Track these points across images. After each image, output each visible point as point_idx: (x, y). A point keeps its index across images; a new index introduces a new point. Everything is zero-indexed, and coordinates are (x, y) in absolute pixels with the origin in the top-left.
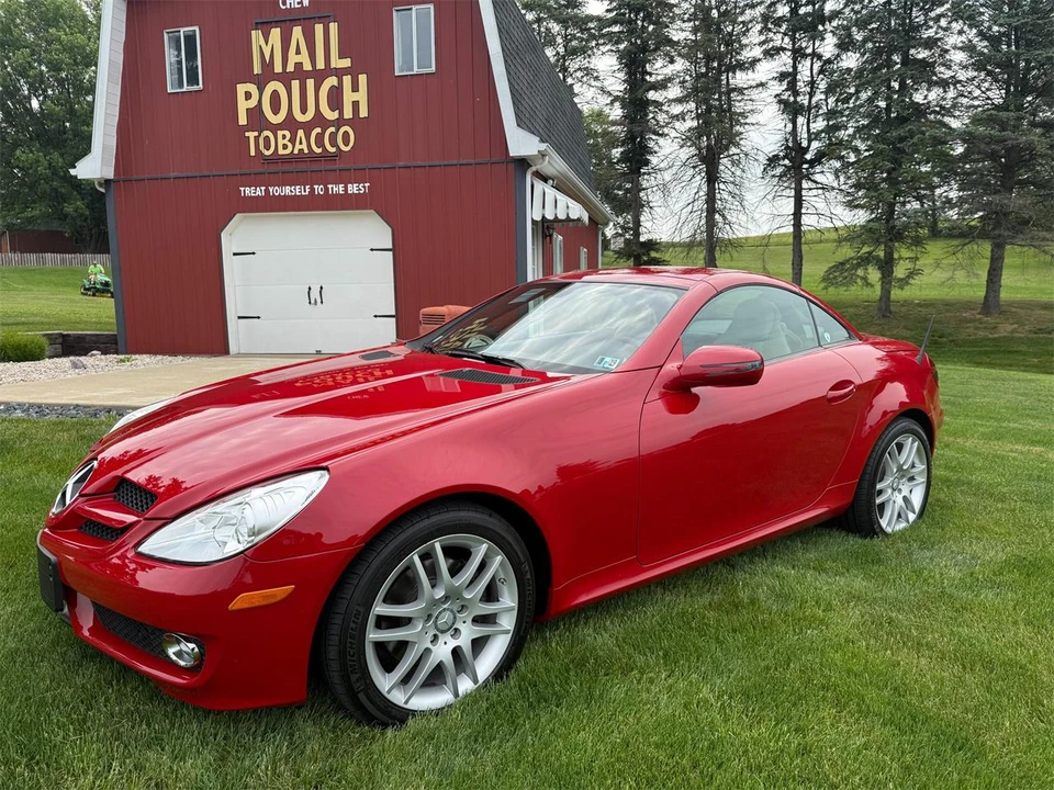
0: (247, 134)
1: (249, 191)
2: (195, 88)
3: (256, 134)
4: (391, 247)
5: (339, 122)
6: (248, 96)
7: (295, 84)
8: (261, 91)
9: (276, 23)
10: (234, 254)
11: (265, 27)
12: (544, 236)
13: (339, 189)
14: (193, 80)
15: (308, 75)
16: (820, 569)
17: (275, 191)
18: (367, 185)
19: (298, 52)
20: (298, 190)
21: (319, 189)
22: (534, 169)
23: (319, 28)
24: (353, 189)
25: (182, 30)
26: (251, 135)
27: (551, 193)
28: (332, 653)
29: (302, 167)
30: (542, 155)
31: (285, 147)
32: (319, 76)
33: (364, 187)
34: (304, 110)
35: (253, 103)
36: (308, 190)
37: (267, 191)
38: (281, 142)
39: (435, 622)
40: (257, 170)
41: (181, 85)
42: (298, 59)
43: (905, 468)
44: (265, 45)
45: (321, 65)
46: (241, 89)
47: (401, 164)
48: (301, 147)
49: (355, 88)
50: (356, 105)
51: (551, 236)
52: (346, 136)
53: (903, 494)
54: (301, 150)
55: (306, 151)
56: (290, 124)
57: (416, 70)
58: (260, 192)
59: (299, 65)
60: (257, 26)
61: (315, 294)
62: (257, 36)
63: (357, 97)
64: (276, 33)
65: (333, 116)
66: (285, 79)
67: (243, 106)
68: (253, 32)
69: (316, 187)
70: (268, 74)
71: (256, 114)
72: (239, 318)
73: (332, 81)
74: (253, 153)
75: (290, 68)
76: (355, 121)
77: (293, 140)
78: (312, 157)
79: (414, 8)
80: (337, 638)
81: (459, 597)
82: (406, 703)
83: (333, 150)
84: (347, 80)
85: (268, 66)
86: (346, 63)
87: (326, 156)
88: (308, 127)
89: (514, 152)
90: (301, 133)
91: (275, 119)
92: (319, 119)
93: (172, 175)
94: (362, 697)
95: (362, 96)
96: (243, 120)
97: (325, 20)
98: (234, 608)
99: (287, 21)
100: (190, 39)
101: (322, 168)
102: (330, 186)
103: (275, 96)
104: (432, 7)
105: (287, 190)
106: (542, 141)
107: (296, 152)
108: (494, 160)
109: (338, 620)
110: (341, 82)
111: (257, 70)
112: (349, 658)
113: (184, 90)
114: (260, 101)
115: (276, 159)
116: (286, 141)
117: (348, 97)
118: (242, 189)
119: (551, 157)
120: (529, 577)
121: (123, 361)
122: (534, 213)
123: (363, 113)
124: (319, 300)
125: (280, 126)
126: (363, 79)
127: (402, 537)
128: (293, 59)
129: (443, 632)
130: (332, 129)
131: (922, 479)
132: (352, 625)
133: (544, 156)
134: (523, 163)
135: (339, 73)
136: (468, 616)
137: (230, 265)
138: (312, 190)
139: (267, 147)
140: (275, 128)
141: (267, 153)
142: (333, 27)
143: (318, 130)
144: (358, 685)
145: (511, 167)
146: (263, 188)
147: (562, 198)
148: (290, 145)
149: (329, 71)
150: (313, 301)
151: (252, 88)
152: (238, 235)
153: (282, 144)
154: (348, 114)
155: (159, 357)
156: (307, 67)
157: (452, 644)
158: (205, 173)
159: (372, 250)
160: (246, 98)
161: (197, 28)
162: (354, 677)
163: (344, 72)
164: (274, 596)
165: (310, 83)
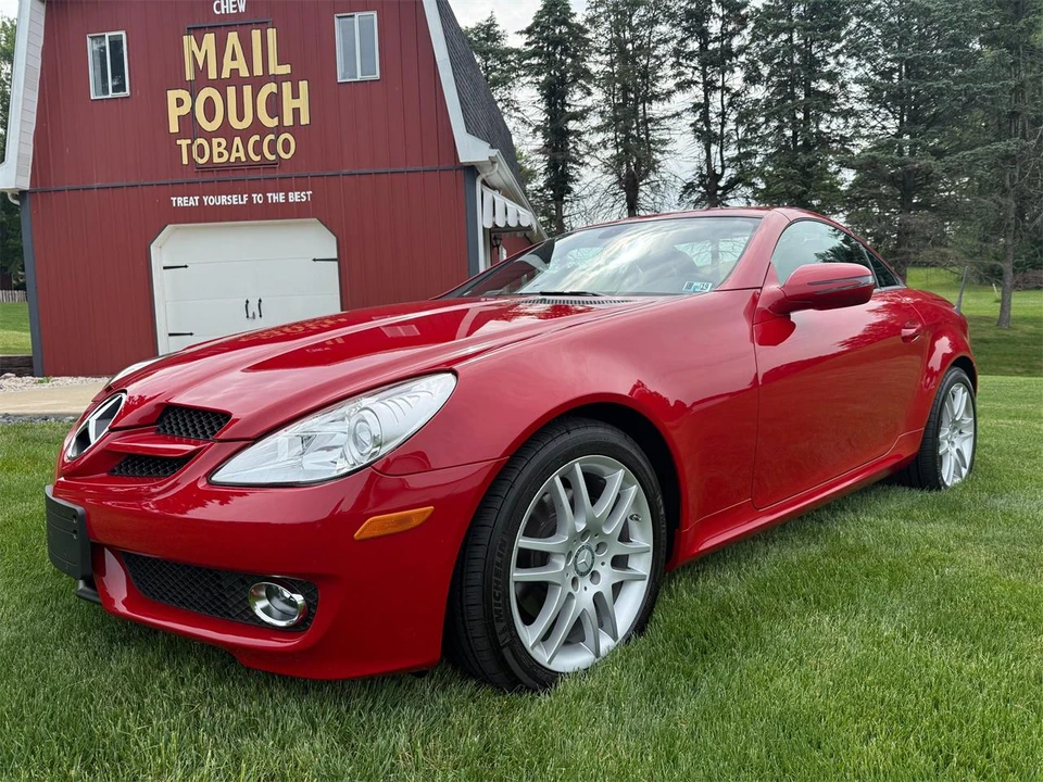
0: (179, 142)
1: (181, 201)
2: (121, 94)
3: (189, 141)
4: (336, 257)
5: (279, 130)
6: (180, 102)
7: (231, 91)
8: (194, 98)
9: (211, 29)
10: (165, 268)
11: (198, 32)
12: (492, 247)
13: (280, 198)
14: (119, 87)
15: (246, 81)
16: (907, 517)
17: (210, 200)
18: (309, 193)
19: (234, 58)
20: (234, 200)
21: (257, 198)
22: (483, 176)
23: (256, 34)
24: (294, 197)
25: (107, 35)
26: (184, 143)
27: (501, 200)
28: (474, 595)
29: (239, 175)
30: (493, 161)
31: (220, 155)
32: (257, 83)
33: (306, 195)
34: (241, 117)
35: (185, 110)
36: (245, 199)
37: (201, 201)
38: (216, 150)
39: (575, 562)
40: (189, 180)
41: (105, 91)
42: (234, 65)
43: (957, 419)
44: (198, 50)
45: (258, 71)
46: (172, 95)
47: (346, 171)
48: (237, 155)
49: (296, 95)
50: (296, 112)
51: (498, 246)
52: (286, 144)
53: (957, 446)
54: (238, 159)
55: (243, 159)
56: (226, 131)
57: (359, 77)
58: (193, 201)
59: (235, 72)
60: (190, 31)
61: (253, 308)
62: (189, 42)
63: (298, 104)
64: (209, 39)
65: (273, 123)
66: (221, 85)
67: (174, 113)
68: (185, 38)
69: (254, 196)
70: (201, 79)
71: (188, 121)
72: (170, 335)
73: (271, 88)
74: (185, 162)
75: (226, 74)
76: (296, 129)
77: (229, 148)
78: (250, 166)
79: (357, 15)
80: (479, 576)
81: (599, 532)
82: (550, 662)
83: (273, 158)
84: (287, 87)
85: (201, 72)
86: (286, 69)
87: (265, 164)
88: (245, 135)
89: (464, 158)
90: (237, 141)
91: (211, 127)
92: (257, 126)
93: (96, 185)
94: (507, 653)
95: (303, 103)
96: (174, 127)
97: (263, 26)
98: (364, 536)
99: (221, 27)
100: (116, 45)
101: (261, 176)
102: (269, 195)
103: (209, 103)
104: (375, 14)
105: (223, 200)
106: (492, 147)
107: (232, 160)
108: (442, 167)
109: (480, 552)
110: (280, 88)
111: (189, 75)
112: (493, 600)
113: (110, 96)
114: (193, 108)
115: (210, 167)
116: (221, 149)
117: (288, 103)
118: (174, 199)
119: (500, 165)
120: (662, 512)
121: (41, 382)
122: (485, 221)
123: (305, 119)
124: (257, 314)
125: (216, 134)
126: (303, 86)
127: (544, 454)
128: (228, 65)
129: (583, 575)
130: (271, 137)
131: (969, 432)
132: (498, 559)
133: (493, 163)
134: (472, 170)
135: (278, 79)
136: (606, 557)
137: (160, 279)
138: (250, 198)
139: (201, 155)
140: (209, 136)
141: (201, 161)
142: (272, 33)
143: (257, 137)
144: (503, 636)
145: (460, 173)
146: (197, 198)
147: (512, 206)
148: (226, 153)
149: (267, 77)
150: (251, 315)
151: (185, 95)
152: (167, 249)
153: (218, 152)
154: (288, 121)
155: (80, 378)
156: (244, 73)
157: (593, 589)
158: (133, 183)
159: (315, 260)
160: (177, 104)
161: (123, 33)
162: (499, 627)
163: (285, 78)
164: (408, 518)
165: (247, 90)
